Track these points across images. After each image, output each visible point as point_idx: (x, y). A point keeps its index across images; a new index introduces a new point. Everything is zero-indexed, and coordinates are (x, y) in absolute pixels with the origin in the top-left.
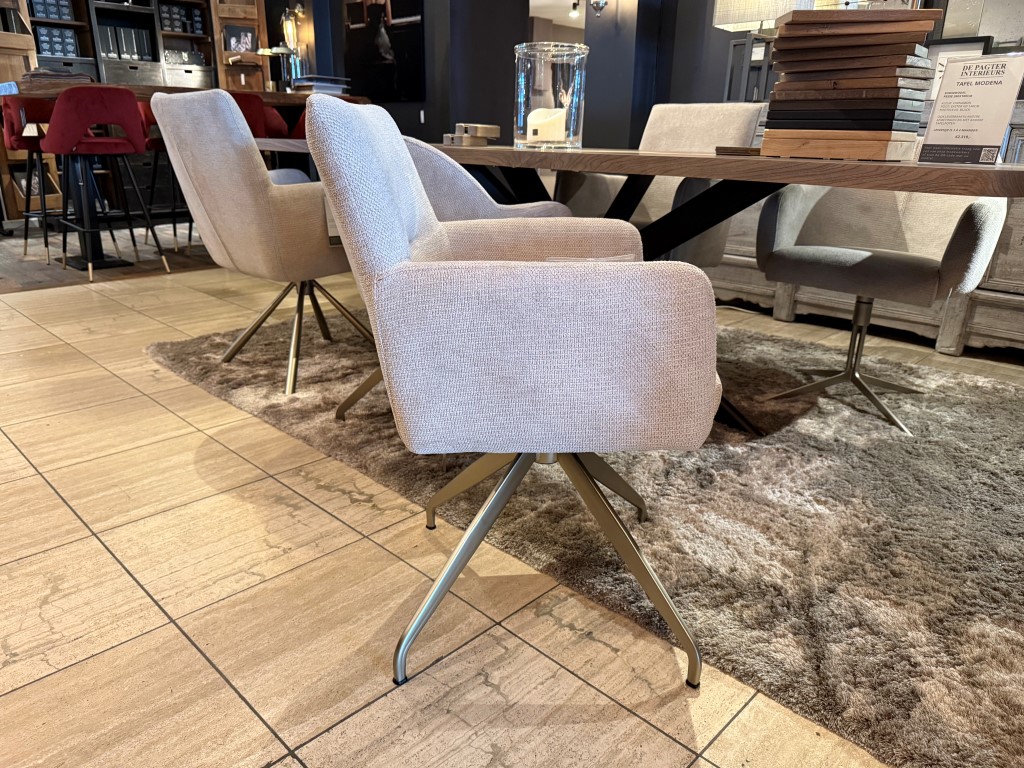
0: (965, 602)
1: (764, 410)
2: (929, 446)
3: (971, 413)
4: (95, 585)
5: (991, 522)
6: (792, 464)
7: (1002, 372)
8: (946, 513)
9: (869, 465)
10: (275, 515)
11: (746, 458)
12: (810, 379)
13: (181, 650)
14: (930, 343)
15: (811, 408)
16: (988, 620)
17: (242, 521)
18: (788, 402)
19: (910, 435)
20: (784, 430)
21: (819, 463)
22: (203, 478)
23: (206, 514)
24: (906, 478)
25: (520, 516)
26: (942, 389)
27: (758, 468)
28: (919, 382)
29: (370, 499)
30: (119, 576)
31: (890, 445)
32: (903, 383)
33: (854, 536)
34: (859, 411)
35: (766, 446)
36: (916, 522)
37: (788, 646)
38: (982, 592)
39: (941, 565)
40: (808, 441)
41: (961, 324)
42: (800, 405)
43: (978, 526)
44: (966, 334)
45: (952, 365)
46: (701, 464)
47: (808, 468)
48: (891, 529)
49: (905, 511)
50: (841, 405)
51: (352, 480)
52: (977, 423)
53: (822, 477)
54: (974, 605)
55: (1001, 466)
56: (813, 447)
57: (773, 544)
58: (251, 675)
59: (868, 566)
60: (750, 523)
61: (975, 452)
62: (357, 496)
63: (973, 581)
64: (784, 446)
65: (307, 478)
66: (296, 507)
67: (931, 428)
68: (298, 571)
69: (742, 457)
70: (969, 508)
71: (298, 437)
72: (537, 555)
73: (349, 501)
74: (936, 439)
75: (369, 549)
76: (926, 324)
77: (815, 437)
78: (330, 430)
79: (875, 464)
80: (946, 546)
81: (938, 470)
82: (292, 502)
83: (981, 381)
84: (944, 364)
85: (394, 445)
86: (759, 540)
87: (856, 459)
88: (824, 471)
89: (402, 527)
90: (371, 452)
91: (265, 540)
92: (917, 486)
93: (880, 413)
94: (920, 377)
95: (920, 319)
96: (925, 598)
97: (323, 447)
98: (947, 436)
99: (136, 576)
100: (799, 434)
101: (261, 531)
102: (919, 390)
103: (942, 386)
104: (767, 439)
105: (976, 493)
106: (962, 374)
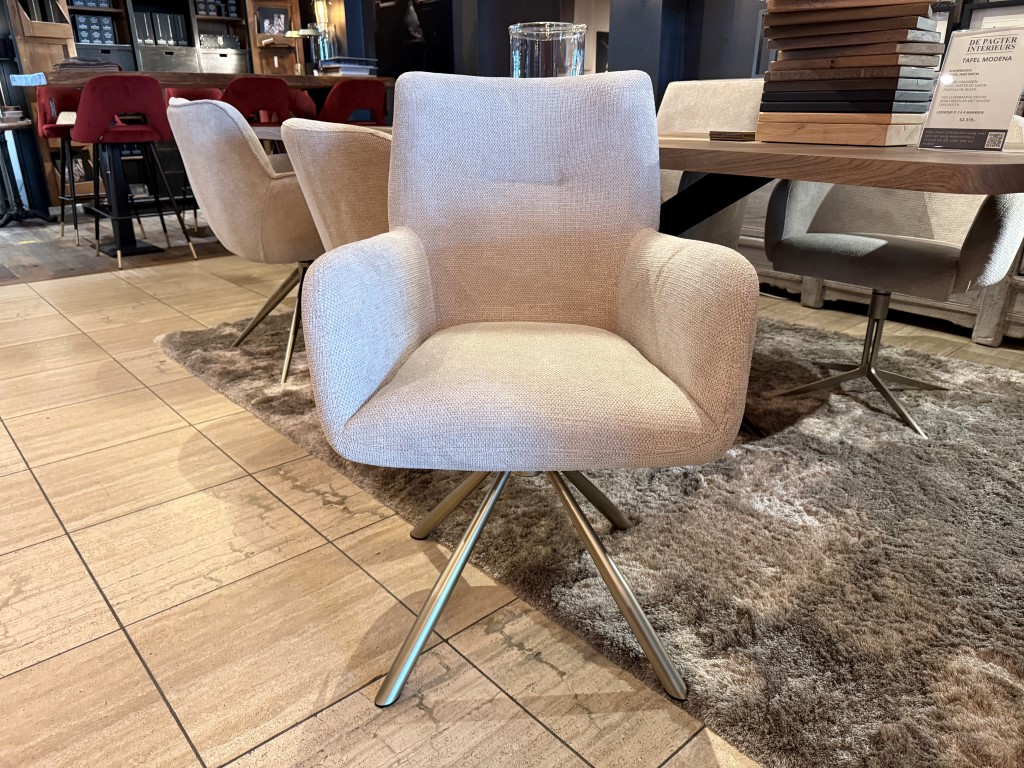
1: (769, 408)
2: (942, 450)
3: (998, 413)
5: (996, 539)
6: (788, 469)
8: (948, 528)
9: (872, 471)
10: (245, 516)
11: (739, 463)
12: (825, 373)
13: (124, 659)
15: (821, 406)
16: (973, 652)
18: (799, 399)
19: (926, 438)
20: (787, 431)
21: (818, 469)
24: (910, 487)
26: (970, 385)
27: (750, 474)
28: (945, 377)
30: (81, 578)
31: (900, 449)
32: (928, 377)
33: (840, 552)
34: (873, 409)
35: (763, 449)
36: (913, 538)
40: (811, 444)
41: (999, 313)
42: (809, 403)
43: (981, 543)
44: (1005, 323)
45: (986, 357)
46: (688, 468)
47: (804, 474)
48: (882, 545)
49: (902, 524)
50: (853, 403)
52: (1002, 425)
53: (818, 484)
55: (1020, 475)
56: (815, 450)
58: (187, 688)
61: (993, 458)
64: (783, 449)
65: (285, 477)
67: (949, 430)
69: (735, 461)
74: (952, 442)
75: (330, 555)
76: (963, 312)
77: (818, 439)
79: (878, 471)
80: (940, 565)
81: (948, 479)
83: (1015, 376)
84: (978, 356)
87: (859, 464)
88: (821, 478)
91: (230, 543)
92: (921, 496)
93: (895, 413)
94: (947, 372)
97: (306, 444)
98: (966, 439)
99: (97, 579)
100: (802, 435)
101: (228, 533)
102: (944, 386)
103: (971, 382)
104: (766, 441)
105: (986, 504)
106: (995, 368)
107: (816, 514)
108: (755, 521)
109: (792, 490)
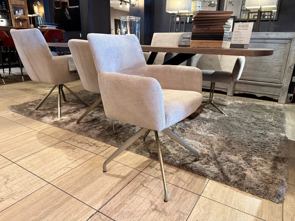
0: (250, 153)
2: (232, 118)
3: (239, 110)
4: (20, 176)
5: (250, 134)
6: (202, 125)
7: (243, 99)
8: (240, 133)
10: (68, 151)
11: (191, 125)
13: (55, 190)
14: (225, 93)
15: (202, 111)
16: (255, 156)
17: (59, 154)
19: (227, 116)
20: (197, 117)
21: (208, 124)
22: (42, 144)
23: (47, 153)
24: (229, 126)
25: (139, 144)
26: (231, 104)
27: (194, 127)
28: (225, 103)
29: (95, 144)
30: (27, 173)
31: (223, 119)
32: (222, 103)
33: (221, 141)
34: (214, 111)
36: (235, 136)
37: (214, 168)
38: (252, 150)
39: (242, 145)
41: (232, 88)
43: (248, 136)
44: (234, 91)
45: (231, 98)
46: (180, 127)
47: (206, 126)
48: (229, 138)
49: (231, 134)
50: (209, 110)
51: (88, 140)
52: (241, 112)
53: (210, 127)
54: (252, 153)
55: (249, 121)
56: (205, 120)
57: (203, 144)
59: (227, 147)
60: (196, 140)
61: (243, 119)
62: (91, 144)
63: (250, 148)
64: (199, 121)
65: (74, 140)
66: (74, 149)
67: (231, 114)
68: (81, 166)
70: (244, 132)
71: (67, 129)
72: (146, 154)
73: (89, 146)
74: (233, 116)
75: (99, 157)
76: (224, 89)
77: (205, 118)
78: (76, 127)
79: (221, 124)
80: (242, 141)
81: (236, 124)
82: (72, 148)
83: (240, 102)
84: (230, 98)
85: (97, 129)
86: (199, 144)
87: (216, 123)
88: (209, 126)
89: (107, 151)
90: (91, 132)
91: (68, 158)
92: (232, 128)
93: (219, 111)
94: (225, 102)
95: (223, 87)
96: (241, 153)
97: (76, 132)
98: (236, 115)
99: (32, 172)
100: (201, 118)
101: (65, 156)
102: (226, 105)
103: (231, 103)
104: (194, 120)
105: (245, 128)
106: (235, 100)
107: (212, 134)
108: (201, 137)
109: (205, 129)
